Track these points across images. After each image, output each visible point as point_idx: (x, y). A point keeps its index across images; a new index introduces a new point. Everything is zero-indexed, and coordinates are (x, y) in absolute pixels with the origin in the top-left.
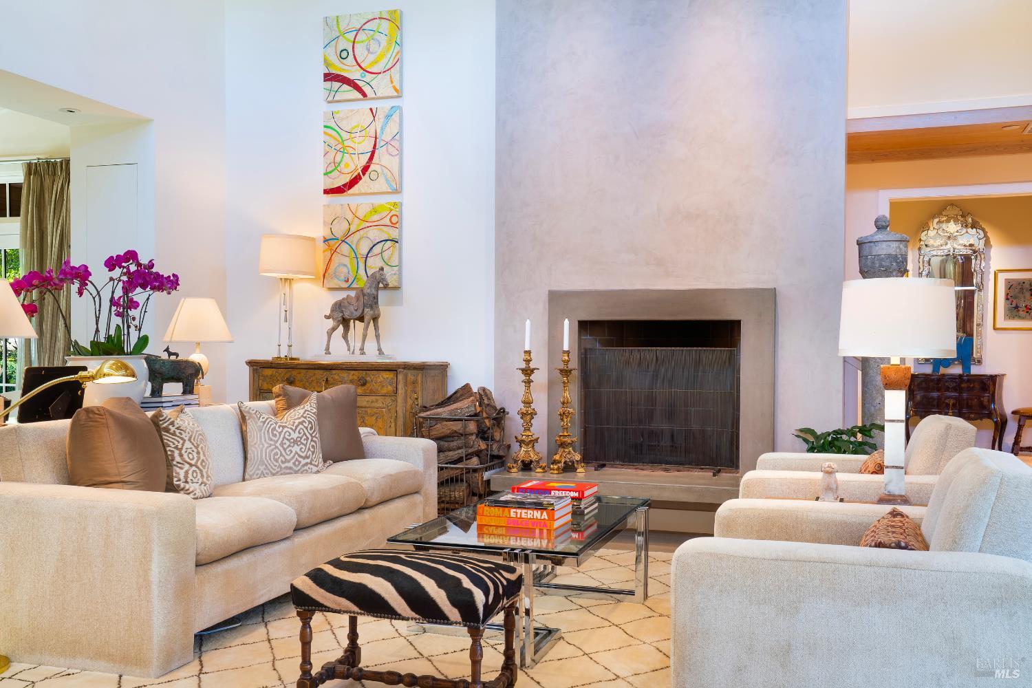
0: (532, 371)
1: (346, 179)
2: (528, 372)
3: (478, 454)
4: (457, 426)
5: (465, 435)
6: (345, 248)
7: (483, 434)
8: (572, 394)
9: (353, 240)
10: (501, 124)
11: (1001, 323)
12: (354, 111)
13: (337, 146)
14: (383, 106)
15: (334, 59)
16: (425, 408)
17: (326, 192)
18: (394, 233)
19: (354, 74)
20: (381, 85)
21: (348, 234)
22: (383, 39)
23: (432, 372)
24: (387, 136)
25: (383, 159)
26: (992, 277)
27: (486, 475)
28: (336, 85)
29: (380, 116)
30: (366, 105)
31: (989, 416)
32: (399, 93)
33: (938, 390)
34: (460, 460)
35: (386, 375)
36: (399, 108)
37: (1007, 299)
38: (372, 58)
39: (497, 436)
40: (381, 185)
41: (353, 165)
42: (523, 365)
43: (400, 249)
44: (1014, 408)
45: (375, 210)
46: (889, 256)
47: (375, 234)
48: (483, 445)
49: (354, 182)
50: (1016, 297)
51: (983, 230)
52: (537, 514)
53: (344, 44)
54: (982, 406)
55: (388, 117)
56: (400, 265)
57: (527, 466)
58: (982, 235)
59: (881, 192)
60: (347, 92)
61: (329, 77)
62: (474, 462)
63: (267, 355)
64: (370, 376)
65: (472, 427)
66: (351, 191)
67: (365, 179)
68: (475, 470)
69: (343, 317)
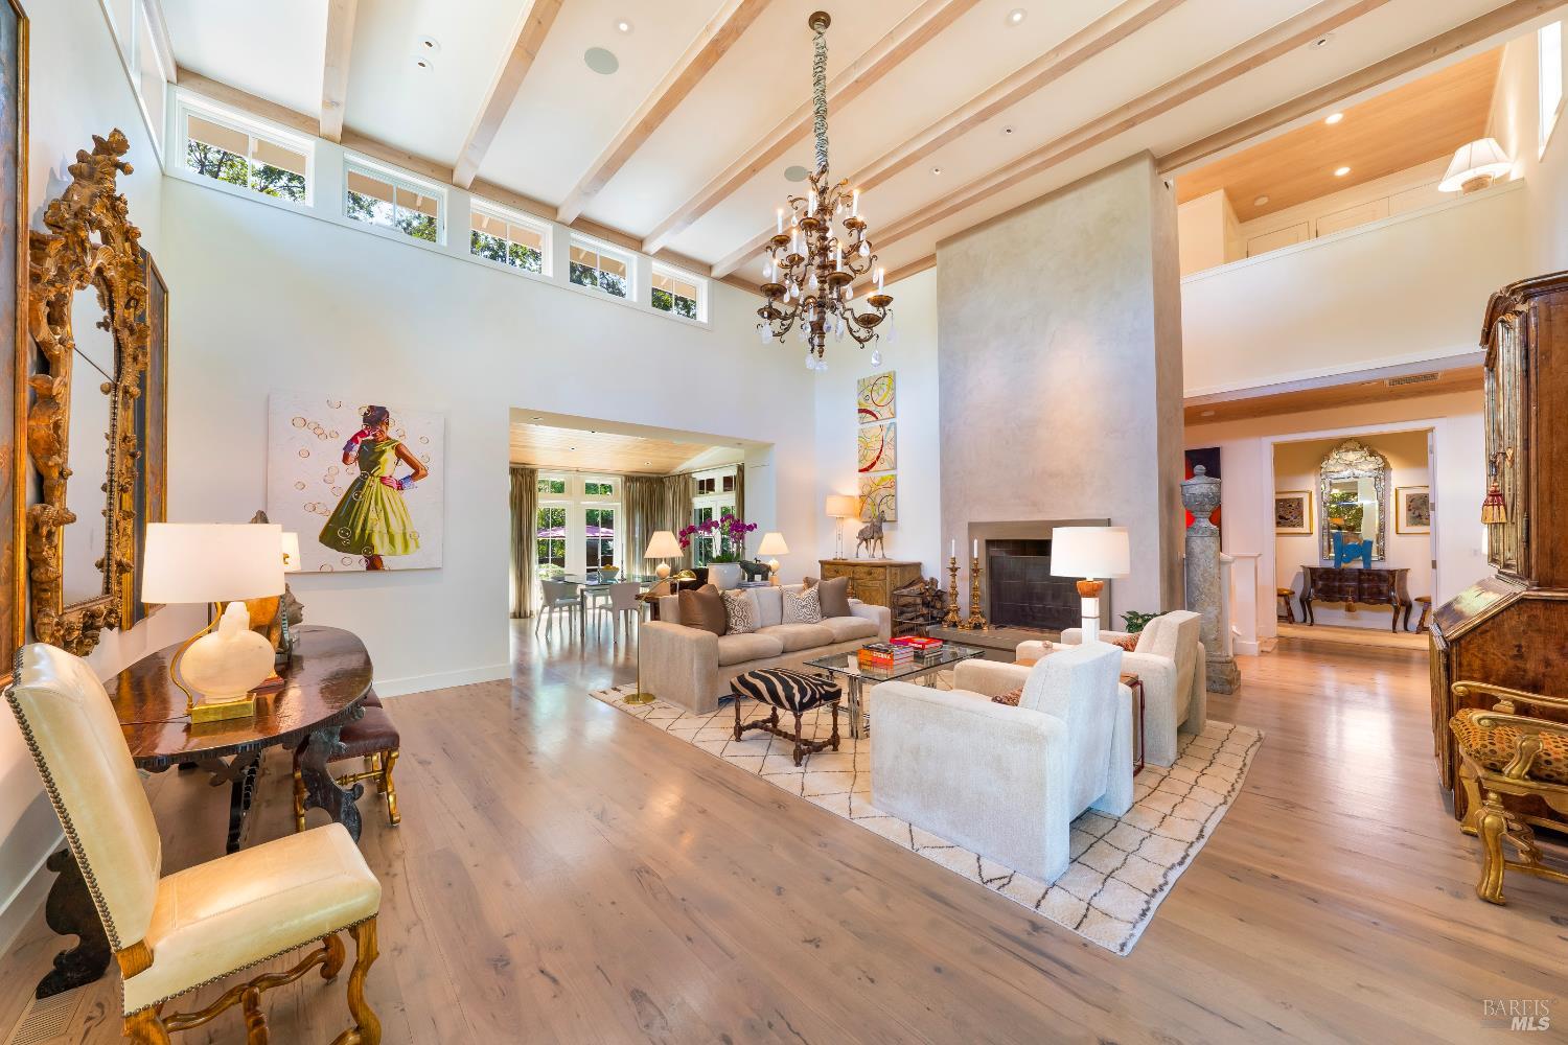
0: (956, 569)
1: (869, 464)
2: (954, 570)
3: (923, 615)
4: (910, 600)
5: (915, 605)
6: (869, 501)
7: (926, 604)
8: (983, 583)
9: (873, 495)
10: (942, 428)
11: (1403, 528)
12: (873, 427)
13: (864, 446)
14: (886, 423)
15: (863, 401)
16: (897, 589)
17: (861, 471)
18: (892, 491)
19: (872, 408)
20: (884, 412)
21: (870, 493)
22: (885, 387)
23: (908, 568)
24: (887, 440)
25: (888, 452)
26: (1393, 493)
27: (928, 628)
28: (864, 414)
29: (885, 430)
30: (879, 423)
31: (1389, 601)
32: (894, 415)
33: (1340, 580)
34: (912, 619)
35: (882, 570)
36: (895, 424)
37: (1410, 510)
38: (880, 398)
39: (938, 605)
40: (886, 466)
41: (873, 456)
42: (951, 566)
43: (896, 500)
44: (1417, 596)
45: (883, 479)
46: (1202, 494)
47: (884, 492)
48: (925, 611)
49: (873, 464)
50: (1418, 508)
51: (1382, 457)
52: (883, 656)
53: (867, 393)
54: (1380, 593)
55: (889, 429)
56: (896, 509)
57: (955, 625)
58: (1381, 461)
59: (1263, 438)
60: (869, 417)
61: (861, 411)
62: (921, 621)
63: (829, 557)
64: (874, 570)
65: (919, 601)
66: (872, 470)
67: (878, 463)
68: (921, 625)
69: (864, 537)
